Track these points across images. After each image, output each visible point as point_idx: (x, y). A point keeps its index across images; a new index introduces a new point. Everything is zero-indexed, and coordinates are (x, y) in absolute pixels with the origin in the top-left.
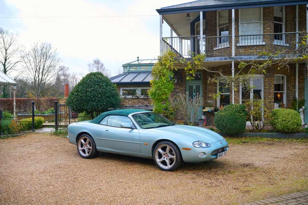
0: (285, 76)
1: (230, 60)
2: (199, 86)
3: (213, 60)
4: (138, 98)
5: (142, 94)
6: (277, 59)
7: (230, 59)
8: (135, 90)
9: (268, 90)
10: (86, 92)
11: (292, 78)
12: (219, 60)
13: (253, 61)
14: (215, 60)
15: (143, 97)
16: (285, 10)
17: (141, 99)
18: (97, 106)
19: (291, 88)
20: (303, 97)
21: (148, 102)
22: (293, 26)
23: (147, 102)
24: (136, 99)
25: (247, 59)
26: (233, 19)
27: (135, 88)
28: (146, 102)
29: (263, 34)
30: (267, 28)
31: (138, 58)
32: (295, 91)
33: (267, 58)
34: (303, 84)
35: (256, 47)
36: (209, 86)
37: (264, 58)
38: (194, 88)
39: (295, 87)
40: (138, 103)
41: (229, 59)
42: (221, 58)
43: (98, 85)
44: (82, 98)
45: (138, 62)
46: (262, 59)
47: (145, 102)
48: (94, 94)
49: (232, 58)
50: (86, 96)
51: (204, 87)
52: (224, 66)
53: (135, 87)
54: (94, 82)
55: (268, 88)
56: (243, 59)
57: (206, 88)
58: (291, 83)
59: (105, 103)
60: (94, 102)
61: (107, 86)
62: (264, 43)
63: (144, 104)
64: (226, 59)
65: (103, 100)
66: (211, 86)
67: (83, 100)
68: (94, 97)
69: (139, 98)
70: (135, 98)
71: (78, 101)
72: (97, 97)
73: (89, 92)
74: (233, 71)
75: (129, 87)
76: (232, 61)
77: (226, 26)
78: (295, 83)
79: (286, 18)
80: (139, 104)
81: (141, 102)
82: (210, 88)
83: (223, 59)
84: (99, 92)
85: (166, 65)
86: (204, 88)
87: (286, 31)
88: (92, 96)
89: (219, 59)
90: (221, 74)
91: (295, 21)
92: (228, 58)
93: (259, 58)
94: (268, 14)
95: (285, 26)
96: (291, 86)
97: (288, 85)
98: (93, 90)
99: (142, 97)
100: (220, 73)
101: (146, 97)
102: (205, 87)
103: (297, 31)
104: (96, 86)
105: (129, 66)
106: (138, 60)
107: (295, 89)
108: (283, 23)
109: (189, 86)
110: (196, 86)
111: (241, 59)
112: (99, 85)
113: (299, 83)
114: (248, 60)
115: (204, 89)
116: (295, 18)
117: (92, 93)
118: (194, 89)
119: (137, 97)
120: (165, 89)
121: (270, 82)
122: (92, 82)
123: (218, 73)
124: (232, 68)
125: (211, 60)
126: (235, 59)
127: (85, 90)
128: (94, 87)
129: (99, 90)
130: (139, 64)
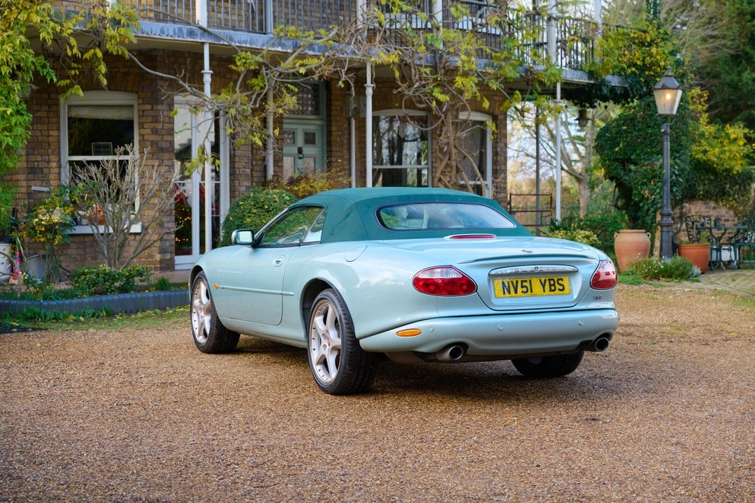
1: (203, 40)
3: (159, 32)
7: (202, 36)
12: (175, 33)
13: (264, 52)
14: (162, 32)
25: (246, 42)
33: (289, 48)
37: (283, 46)
41: (199, 36)
42: (180, 30)
46: (280, 49)
49: (206, 32)
56: (235, 42)
64: (191, 33)
74: (207, 79)
76: (203, 43)
83: (185, 31)
89: (174, 30)
92: (199, 32)
93: (273, 45)
100: (181, 82)
111: (234, 39)
114: (248, 46)
123: (176, 80)
124: (204, 69)
125: (151, 32)
126: (216, 37)
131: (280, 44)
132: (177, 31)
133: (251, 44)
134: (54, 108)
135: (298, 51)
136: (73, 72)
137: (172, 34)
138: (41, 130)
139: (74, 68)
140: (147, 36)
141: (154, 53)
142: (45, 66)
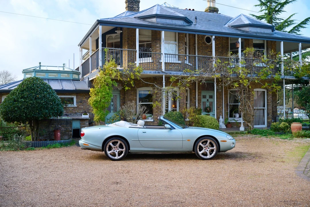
0: (189, 90)
2: (117, 96)
6: (196, 76)
7: (162, 73)
9: (183, 100)
10: (36, 99)
11: (193, 91)
12: (154, 73)
13: (180, 76)
14: (150, 73)
16: (189, 37)
18: (49, 114)
19: (193, 99)
20: (200, 106)
22: (193, 50)
25: (175, 74)
26: (163, 39)
29: (178, 54)
30: (182, 50)
31: (40, 63)
32: (195, 102)
33: (189, 75)
34: (201, 97)
35: (173, 64)
36: (130, 96)
37: (187, 74)
39: (196, 99)
42: (155, 72)
44: (32, 105)
45: (40, 68)
46: (186, 75)
48: (45, 101)
49: (164, 73)
50: (37, 103)
54: (41, 88)
55: (182, 99)
57: (124, 98)
58: (192, 95)
59: (56, 110)
60: (47, 109)
62: (179, 62)
64: (159, 73)
65: (55, 108)
66: (131, 96)
67: (34, 107)
71: (28, 109)
72: (49, 104)
73: (39, 98)
74: (164, 84)
76: (163, 75)
77: (146, 44)
78: (195, 95)
79: (189, 43)
82: (131, 98)
83: (157, 72)
84: (50, 99)
86: (122, 98)
87: (189, 54)
88: (44, 103)
90: (156, 86)
91: (195, 47)
92: (161, 72)
93: (184, 74)
94: (182, 38)
95: (189, 49)
96: (192, 98)
97: (190, 96)
98: (44, 97)
100: (155, 85)
102: (123, 97)
103: (197, 55)
104: (45, 92)
105: (35, 72)
106: (40, 66)
107: (195, 100)
108: (187, 46)
110: (114, 96)
111: (171, 73)
113: (198, 96)
115: (122, 99)
116: (195, 44)
117: (43, 100)
118: (112, 99)
121: (184, 94)
122: (39, 88)
123: (153, 84)
124: (163, 81)
126: (166, 73)
127: (34, 97)
128: (43, 94)
129: (49, 97)
130: (46, 70)
131: (186, 74)
133: (177, 74)
134: (135, 92)
135: (191, 75)
136: (125, 84)
139: (126, 83)
140: (146, 74)
141: (156, 78)
142: (114, 83)
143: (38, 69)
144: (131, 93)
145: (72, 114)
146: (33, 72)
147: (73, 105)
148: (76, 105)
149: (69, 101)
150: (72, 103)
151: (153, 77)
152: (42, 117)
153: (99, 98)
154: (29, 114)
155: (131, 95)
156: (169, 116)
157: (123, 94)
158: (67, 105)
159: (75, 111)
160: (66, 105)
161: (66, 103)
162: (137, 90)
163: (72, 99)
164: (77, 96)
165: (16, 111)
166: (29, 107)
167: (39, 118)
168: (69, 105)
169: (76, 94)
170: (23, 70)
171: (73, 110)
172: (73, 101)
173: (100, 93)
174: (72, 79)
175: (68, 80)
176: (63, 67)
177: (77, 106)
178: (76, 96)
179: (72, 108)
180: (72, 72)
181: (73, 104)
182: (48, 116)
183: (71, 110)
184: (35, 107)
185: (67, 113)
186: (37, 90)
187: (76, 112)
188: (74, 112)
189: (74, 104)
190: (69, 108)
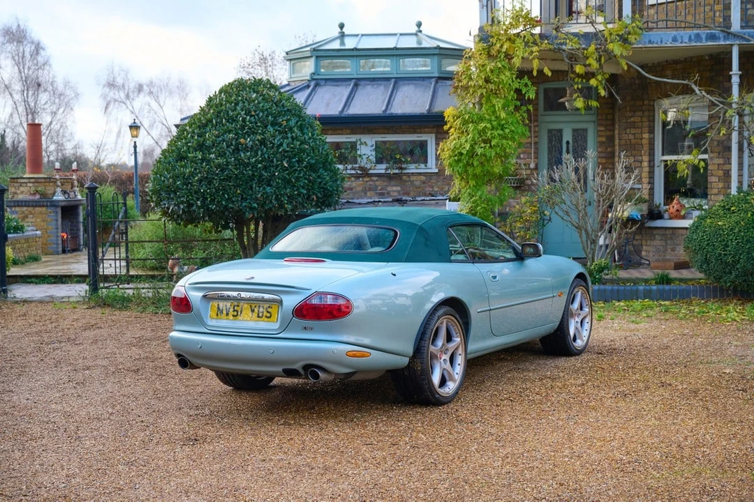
1: (728, 43)
2: (586, 130)
3: (670, 41)
4: (365, 173)
5: (379, 161)
7: (725, 39)
8: (353, 146)
10: (237, 150)
12: (690, 39)
14: (675, 40)
15: (383, 171)
17: (375, 178)
21: (402, 189)
23: (399, 188)
24: (357, 177)
27: (353, 138)
28: (394, 188)
31: (342, 26)
36: (628, 131)
38: (567, 136)
40: (365, 191)
41: (722, 39)
42: (698, 36)
43: (273, 124)
44: (222, 170)
45: (342, 43)
47: (389, 189)
48: (266, 156)
49: (736, 36)
50: (239, 163)
51: (603, 133)
52: (685, 60)
53: (353, 132)
54: (258, 115)
57: (611, 139)
59: (303, 188)
60: (269, 185)
61: (301, 128)
63: (388, 193)
64: (712, 37)
65: (298, 179)
66: (633, 131)
67: (228, 179)
68: (265, 168)
69: (371, 172)
70: (353, 172)
71: (210, 183)
72: (277, 166)
73: (246, 149)
74: (735, 80)
75: (330, 132)
76: (732, 45)
80: (368, 194)
81: (377, 186)
83: (704, 37)
84: (284, 150)
85: (509, 57)
86: (604, 139)
88: (260, 165)
90: (696, 89)
92: (721, 35)
98: (263, 142)
99: (381, 169)
100: (693, 86)
101: (397, 171)
102: (608, 133)
104: (270, 129)
105: (317, 57)
106: (342, 35)
109: (550, 131)
110: (574, 131)
112: (276, 124)
115: (603, 142)
117: (260, 153)
118: (568, 143)
119: (361, 168)
120: (504, 142)
122: (253, 113)
123: (687, 85)
124: (731, 70)
125: (661, 42)
126: (745, 38)
127: (232, 144)
128: (263, 133)
129: (281, 144)
130: (352, 50)
132: (693, 38)
134: (647, 114)
137: (687, 41)
138: (634, 134)
140: (656, 45)
142: (526, 85)
143: (336, 45)
144: (632, 119)
145: (417, 198)
146: (311, 57)
147: (423, 166)
148: (434, 166)
149: (411, 153)
150: (422, 159)
151: (711, 56)
152: (252, 209)
153: (466, 141)
154: (213, 201)
155: (633, 125)
156: (729, 209)
157: (609, 122)
158: (405, 169)
159: (432, 187)
160: (401, 168)
161: (400, 161)
162: (656, 108)
163: (423, 145)
164: (439, 136)
165: (178, 189)
166: (214, 179)
167: (244, 213)
168: (412, 168)
169: (435, 130)
170: (287, 54)
171: (424, 183)
172: (427, 151)
173: (470, 125)
174: (437, 75)
175: (423, 79)
176: (416, 34)
177: (437, 171)
178: (437, 134)
179: (423, 178)
180: (437, 51)
181: (426, 162)
182: (274, 206)
183: (417, 183)
184: (231, 177)
185: (404, 194)
186: (244, 120)
187: (436, 189)
188: (428, 189)
189: (429, 164)
190: (413, 178)
